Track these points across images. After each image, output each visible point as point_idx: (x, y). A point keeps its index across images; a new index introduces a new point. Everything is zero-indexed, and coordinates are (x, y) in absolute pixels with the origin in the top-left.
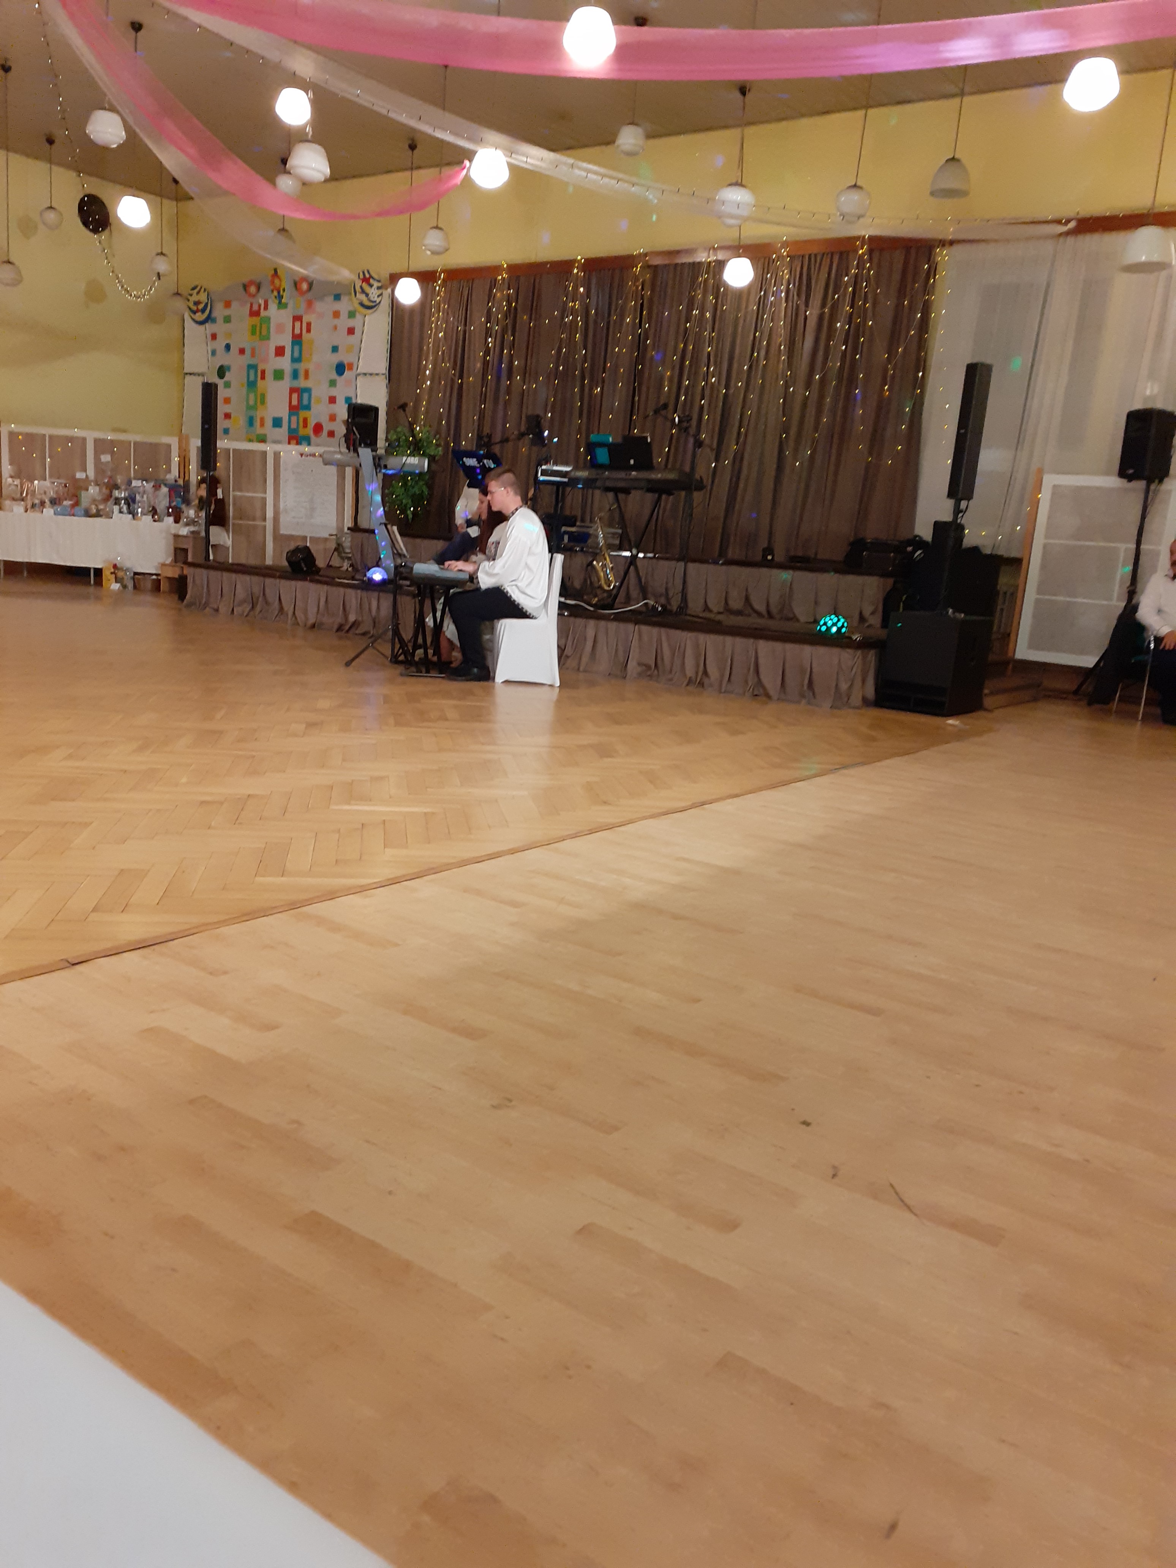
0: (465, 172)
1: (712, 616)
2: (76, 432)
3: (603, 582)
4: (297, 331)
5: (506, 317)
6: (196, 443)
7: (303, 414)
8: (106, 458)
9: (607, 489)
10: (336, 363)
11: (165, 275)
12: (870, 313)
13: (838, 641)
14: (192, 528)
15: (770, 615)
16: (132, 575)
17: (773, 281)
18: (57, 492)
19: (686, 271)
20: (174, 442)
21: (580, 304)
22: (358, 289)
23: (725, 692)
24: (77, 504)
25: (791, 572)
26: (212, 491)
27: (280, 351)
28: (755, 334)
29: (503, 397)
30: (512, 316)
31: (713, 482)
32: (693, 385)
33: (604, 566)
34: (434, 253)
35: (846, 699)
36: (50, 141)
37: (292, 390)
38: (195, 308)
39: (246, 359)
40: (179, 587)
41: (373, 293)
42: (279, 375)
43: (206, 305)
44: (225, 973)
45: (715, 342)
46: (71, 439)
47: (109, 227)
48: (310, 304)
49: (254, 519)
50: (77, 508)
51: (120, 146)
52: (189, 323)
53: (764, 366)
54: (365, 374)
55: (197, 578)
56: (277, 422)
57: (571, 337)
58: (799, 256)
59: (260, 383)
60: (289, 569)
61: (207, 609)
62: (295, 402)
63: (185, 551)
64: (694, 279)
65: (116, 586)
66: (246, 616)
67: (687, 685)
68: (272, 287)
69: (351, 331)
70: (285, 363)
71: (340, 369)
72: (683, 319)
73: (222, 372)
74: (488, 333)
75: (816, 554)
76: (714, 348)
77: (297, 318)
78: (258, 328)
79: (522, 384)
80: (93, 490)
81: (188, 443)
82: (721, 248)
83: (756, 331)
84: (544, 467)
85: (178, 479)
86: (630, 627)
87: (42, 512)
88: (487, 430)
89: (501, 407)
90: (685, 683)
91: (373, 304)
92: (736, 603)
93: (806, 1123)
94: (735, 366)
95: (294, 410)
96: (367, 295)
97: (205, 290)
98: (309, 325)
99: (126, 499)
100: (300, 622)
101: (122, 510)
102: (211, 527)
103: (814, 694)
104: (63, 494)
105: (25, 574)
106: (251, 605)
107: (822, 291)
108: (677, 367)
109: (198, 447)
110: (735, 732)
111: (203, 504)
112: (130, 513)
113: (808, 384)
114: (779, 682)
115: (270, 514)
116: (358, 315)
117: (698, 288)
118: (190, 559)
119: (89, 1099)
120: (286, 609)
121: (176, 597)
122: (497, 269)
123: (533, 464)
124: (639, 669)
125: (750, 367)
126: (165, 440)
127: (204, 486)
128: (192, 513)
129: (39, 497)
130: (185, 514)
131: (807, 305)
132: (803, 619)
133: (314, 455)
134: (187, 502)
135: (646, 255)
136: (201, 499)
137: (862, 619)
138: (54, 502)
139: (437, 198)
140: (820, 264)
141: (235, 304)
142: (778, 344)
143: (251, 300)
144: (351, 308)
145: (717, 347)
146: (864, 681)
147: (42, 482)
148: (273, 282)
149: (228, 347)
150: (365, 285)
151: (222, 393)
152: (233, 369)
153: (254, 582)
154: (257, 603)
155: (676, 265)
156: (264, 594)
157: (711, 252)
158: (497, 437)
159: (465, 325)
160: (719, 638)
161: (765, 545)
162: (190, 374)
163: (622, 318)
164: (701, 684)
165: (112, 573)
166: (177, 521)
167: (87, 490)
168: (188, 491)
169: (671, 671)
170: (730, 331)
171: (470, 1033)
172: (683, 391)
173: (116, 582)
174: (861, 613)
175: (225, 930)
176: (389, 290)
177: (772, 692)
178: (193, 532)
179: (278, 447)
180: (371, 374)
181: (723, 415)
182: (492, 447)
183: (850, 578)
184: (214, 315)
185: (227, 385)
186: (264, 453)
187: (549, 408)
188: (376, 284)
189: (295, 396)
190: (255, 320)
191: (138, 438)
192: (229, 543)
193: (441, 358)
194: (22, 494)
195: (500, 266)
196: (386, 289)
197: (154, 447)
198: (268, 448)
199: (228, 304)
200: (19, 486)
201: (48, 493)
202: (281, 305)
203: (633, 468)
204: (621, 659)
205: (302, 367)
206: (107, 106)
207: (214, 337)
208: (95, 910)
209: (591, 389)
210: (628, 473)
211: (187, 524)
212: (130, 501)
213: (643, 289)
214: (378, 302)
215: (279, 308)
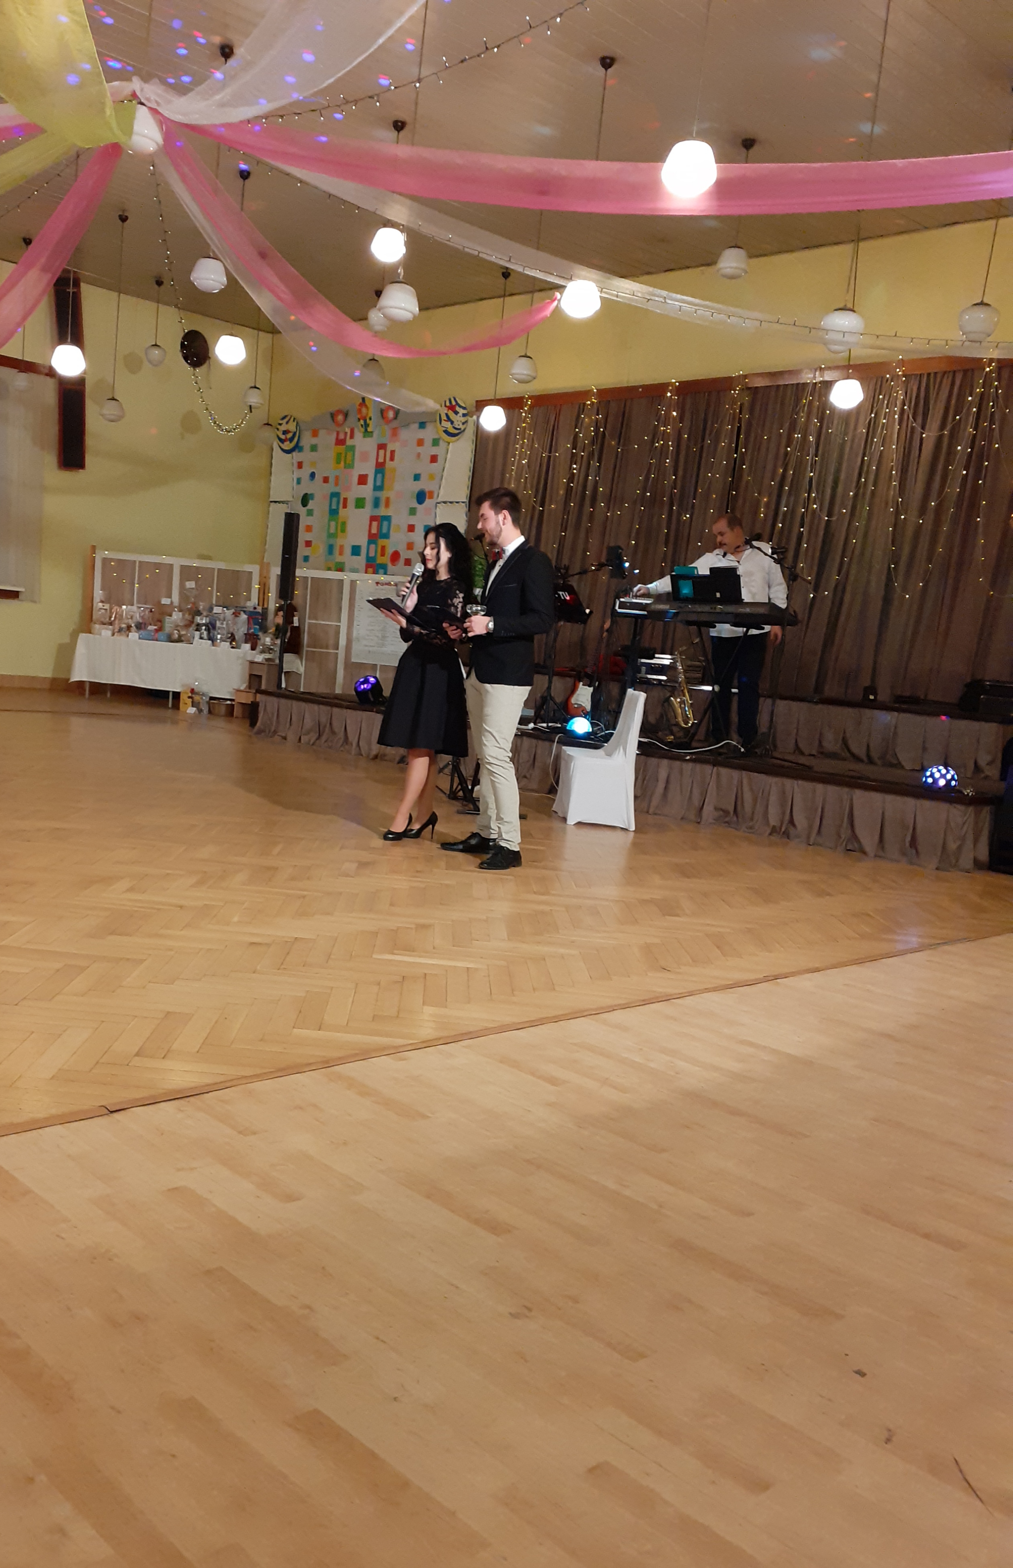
0: (555, 303)
1: (802, 760)
2: (165, 559)
3: (680, 719)
4: (381, 460)
5: (593, 443)
6: (276, 571)
7: (382, 542)
8: (191, 584)
9: (689, 623)
10: (417, 492)
11: (256, 408)
12: (996, 433)
13: (947, 795)
14: (267, 656)
15: (871, 761)
16: (208, 699)
17: (886, 402)
18: (142, 617)
19: (789, 392)
20: (255, 569)
21: (673, 428)
22: (444, 417)
23: (813, 844)
24: (160, 629)
25: (896, 714)
26: (288, 619)
27: (362, 480)
28: (863, 458)
29: (585, 524)
30: (599, 441)
31: (809, 618)
32: (793, 512)
33: (682, 702)
34: (521, 382)
35: (954, 861)
36: (159, 283)
37: (373, 519)
38: (283, 437)
39: (331, 488)
40: (251, 712)
41: (458, 419)
42: (360, 503)
43: (295, 434)
44: (254, 1133)
45: (818, 467)
46: (158, 565)
47: (208, 362)
48: (395, 433)
49: (327, 648)
50: (160, 633)
51: (222, 291)
52: (277, 452)
53: (873, 491)
54: (445, 502)
55: (269, 705)
56: (356, 551)
57: (661, 462)
58: (916, 375)
59: (342, 511)
60: (356, 699)
61: (276, 736)
62: (374, 531)
63: (260, 677)
64: (798, 400)
65: (192, 710)
66: (313, 744)
67: (770, 834)
68: (359, 416)
69: (434, 459)
70: (366, 491)
71: (421, 497)
72: (784, 442)
73: (305, 500)
74: (573, 459)
75: (926, 696)
76: (817, 473)
77: (382, 447)
78: (343, 455)
79: (606, 510)
80: (177, 616)
81: (268, 571)
82: (829, 368)
83: (864, 455)
84: (622, 600)
85: (257, 607)
86: (708, 768)
87: (128, 636)
88: (565, 561)
89: (582, 534)
90: (769, 831)
91: (457, 431)
92: (831, 743)
93: (861, 1374)
94: (840, 489)
95: (373, 538)
96: (452, 423)
97: (294, 419)
98: (393, 452)
99: (205, 625)
100: (363, 752)
101: (202, 636)
102: (286, 655)
103: (917, 852)
104: (149, 618)
105: (109, 695)
106: (318, 734)
107: (942, 411)
108: (775, 492)
109: (278, 575)
110: (822, 894)
111: (279, 631)
112: (209, 639)
113: (923, 510)
114: (876, 838)
115: (343, 642)
116: (441, 442)
117: (801, 411)
118: (263, 687)
119: (110, 1260)
120: (350, 739)
121: (247, 723)
122: (586, 394)
123: (612, 594)
124: (717, 814)
125: (856, 495)
126: (248, 568)
127: (281, 613)
128: (268, 640)
129: (126, 621)
130: (262, 641)
131: (923, 428)
132: (908, 766)
133: (389, 584)
134: (264, 629)
135: (745, 377)
136: (278, 627)
137: (977, 768)
138: (140, 626)
139: (527, 330)
140: (941, 382)
141: (322, 433)
142: (889, 468)
143: (338, 429)
144: (436, 437)
145: (820, 472)
146: (976, 841)
147: (129, 607)
148: (360, 411)
149: (313, 475)
150: (451, 414)
151: (304, 522)
152: (316, 497)
153: (321, 712)
154: (324, 732)
155: (778, 386)
156: (331, 724)
157: (817, 373)
158: (576, 568)
159: (550, 452)
160: (808, 785)
161: (867, 683)
162: (275, 502)
163: (717, 441)
164: (787, 835)
165: (189, 697)
166: (253, 648)
167: (171, 616)
168: (266, 619)
169: (752, 819)
170: (835, 455)
171: (495, 1227)
172: (780, 517)
173: (193, 706)
174: (976, 763)
175: (258, 1086)
176: (475, 417)
177: (868, 849)
178: (267, 660)
179: (354, 576)
180: (451, 502)
181: (824, 542)
182: (570, 579)
183: (964, 725)
184: (301, 444)
185: (310, 513)
186: (341, 582)
187: (633, 535)
188: (461, 411)
189: (375, 524)
190: (341, 448)
191: (223, 566)
192: (302, 670)
193: (523, 485)
194: (111, 617)
195: (589, 391)
196: (472, 417)
197: (236, 575)
198: (346, 577)
199: (315, 434)
200: (108, 610)
201: (134, 618)
202: (367, 433)
203: (718, 601)
204: (696, 802)
205: (383, 495)
206: (211, 254)
207: (300, 465)
208: (137, 1054)
209: (679, 515)
210: (713, 606)
211: (263, 652)
212: (211, 627)
213: (740, 413)
214: (462, 429)
215: (364, 437)
